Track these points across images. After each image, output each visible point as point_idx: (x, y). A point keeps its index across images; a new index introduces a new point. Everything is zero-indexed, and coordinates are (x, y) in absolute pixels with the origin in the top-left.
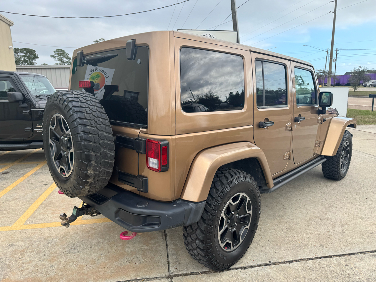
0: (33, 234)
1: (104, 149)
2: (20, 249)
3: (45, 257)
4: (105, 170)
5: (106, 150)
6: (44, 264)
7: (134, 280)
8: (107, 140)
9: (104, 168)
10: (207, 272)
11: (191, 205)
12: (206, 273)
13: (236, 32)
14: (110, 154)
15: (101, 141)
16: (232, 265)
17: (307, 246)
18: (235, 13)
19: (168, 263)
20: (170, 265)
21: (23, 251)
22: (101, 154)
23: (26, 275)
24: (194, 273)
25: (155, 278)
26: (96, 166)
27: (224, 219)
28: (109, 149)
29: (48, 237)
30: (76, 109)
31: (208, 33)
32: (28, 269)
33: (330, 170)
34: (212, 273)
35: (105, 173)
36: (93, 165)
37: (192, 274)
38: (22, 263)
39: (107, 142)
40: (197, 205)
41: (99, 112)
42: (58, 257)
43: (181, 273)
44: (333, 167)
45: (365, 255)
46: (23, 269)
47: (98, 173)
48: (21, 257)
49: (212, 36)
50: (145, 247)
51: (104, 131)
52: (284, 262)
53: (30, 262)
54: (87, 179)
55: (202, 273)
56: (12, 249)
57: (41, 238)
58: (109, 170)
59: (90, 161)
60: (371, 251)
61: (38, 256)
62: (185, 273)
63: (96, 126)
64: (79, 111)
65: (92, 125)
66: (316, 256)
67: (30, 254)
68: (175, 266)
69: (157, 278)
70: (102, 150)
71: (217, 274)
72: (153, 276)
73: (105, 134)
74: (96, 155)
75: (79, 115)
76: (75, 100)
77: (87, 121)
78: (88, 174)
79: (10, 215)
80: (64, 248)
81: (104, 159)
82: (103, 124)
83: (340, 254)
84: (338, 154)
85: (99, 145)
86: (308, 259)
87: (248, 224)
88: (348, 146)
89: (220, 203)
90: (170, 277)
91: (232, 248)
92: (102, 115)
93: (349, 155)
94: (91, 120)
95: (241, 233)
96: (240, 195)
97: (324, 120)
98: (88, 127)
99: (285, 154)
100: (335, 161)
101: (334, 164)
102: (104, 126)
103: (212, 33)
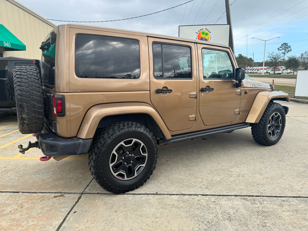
0: (21, 162)
1: (34, 102)
2: (9, 170)
3: (19, 175)
4: (36, 116)
5: (35, 102)
6: (15, 179)
7: (59, 193)
8: (36, 96)
9: (34, 114)
10: (109, 193)
11: (81, 141)
12: (107, 194)
13: (229, 25)
14: (37, 105)
15: (31, 97)
16: (128, 191)
17: (195, 186)
18: (229, 9)
19: (88, 185)
20: (88, 187)
21: (9, 171)
22: (31, 105)
23: (2, 183)
24: (99, 193)
25: (73, 193)
26: (28, 112)
27: (116, 156)
28: (37, 102)
29: (28, 165)
30: (17, 76)
31: (204, 27)
32: (5, 180)
33: (257, 136)
34: (111, 195)
35: (35, 118)
36: (26, 112)
37: (98, 193)
38: (4, 177)
39: (35, 97)
40: (84, 141)
41: (33, 78)
42: (26, 176)
43: (91, 192)
44: (259, 134)
45: (236, 197)
46: (2, 180)
47: (30, 117)
48: (6, 173)
49: (208, 30)
50: (81, 176)
51: (34, 90)
52: (168, 194)
53: (8, 177)
54: (24, 121)
55: (104, 194)
56: (4, 169)
57: (24, 165)
58: (40, 116)
59: (24, 109)
60: (245, 196)
61: (15, 174)
62: (93, 192)
63: (29, 87)
64: (19, 78)
65: (26, 86)
66: (195, 193)
67: (11, 173)
68: (90, 188)
69: (74, 193)
70: (32, 102)
71: (114, 195)
72: (72, 192)
73: (35, 92)
74: (27, 105)
75: (19, 80)
76: (19, 71)
77: (23, 83)
78: (22, 117)
79: (15, 151)
80: (32, 172)
81: (34, 108)
82: (34, 86)
83: (216, 194)
84: (263, 122)
85: (29, 99)
86: (187, 194)
87: (143, 164)
88: (279, 117)
89: (109, 143)
90: (82, 194)
91: (126, 178)
92: (35, 80)
93: (281, 125)
94: (25, 83)
95: (136, 169)
96: (132, 140)
97: (246, 93)
98: (23, 87)
99: (190, 116)
100: (260, 128)
101: (260, 131)
102: (35, 87)
103: (208, 27)
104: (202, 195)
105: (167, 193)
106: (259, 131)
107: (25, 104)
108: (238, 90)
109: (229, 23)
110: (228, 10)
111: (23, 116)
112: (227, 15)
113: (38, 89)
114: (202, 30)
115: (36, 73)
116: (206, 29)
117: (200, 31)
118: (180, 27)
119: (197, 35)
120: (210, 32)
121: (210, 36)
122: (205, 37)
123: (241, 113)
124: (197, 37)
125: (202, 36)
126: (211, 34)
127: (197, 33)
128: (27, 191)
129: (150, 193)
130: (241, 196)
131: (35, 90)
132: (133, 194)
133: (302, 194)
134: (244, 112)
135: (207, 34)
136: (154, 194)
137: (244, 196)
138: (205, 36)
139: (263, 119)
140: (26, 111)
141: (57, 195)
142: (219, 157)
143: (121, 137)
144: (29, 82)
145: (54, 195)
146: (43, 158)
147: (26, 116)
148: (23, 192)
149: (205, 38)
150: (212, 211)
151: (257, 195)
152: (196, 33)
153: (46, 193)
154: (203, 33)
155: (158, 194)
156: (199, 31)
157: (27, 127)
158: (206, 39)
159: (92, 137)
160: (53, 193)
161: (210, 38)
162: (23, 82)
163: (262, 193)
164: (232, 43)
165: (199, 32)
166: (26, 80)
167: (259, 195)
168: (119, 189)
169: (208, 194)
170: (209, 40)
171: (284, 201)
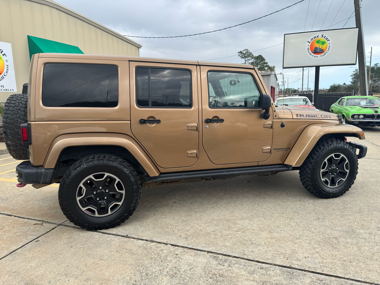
1: (17, 129)
4: (20, 143)
7: (42, 221)
12: (80, 229)
13: (358, 29)
15: (15, 124)
26: (12, 139)
27: (83, 189)
31: (320, 34)
41: (20, 106)
43: (68, 225)
47: (15, 144)
49: (325, 37)
51: (18, 118)
52: (137, 239)
55: (78, 228)
63: (14, 115)
65: (11, 114)
66: (167, 242)
69: (53, 223)
70: (15, 129)
73: (19, 120)
81: (17, 136)
83: (188, 247)
84: (312, 166)
85: (13, 126)
86: (157, 242)
87: (120, 201)
88: (343, 160)
89: (74, 175)
90: (59, 225)
91: (97, 215)
92: (21, 108)
93: (348, 171)
94: (11, 111)
95: (110, 206)
96: (104, 174)
97: (282, 126)
98: (8, 115)
99: (189, 152)
100: (308, 173)
101: (308, 177)
102: (19, 115)
103: (325, 34)
104: (172, 245)
105: (137, 237)
106: (306, 177)
107: (9, 131)
108: (269, 122)
109: (359, 25)
110: (358, 8)
111: (8, 142)
112: (355, 15)
113: (23, 116)
114: (317, 38)
115: (25, 101)
116: (323, 37)
117: (314, 39)
118: (285, 35)
119: (310, 44)
120: (328, 40)
121: (328, 45)
122: (321, 47)
123: (273, 151)
124: (309, 47)
125: (317, 45)
126: (331, 42)
127: (310, 43)
128: (18, 216)
129: (121, 234)
130: (216, 253)
131: (20, 118)
132: (102, 233)
133: (297, 264)
134: (281, 150)
135: (323, 43)
136: (124, 236)
137: (219, 253)
138: (320, 45)
139: (312, 162)
140: (11, 137)
141: (38, 222)
142: (241, 205)
143: (88, 170)
144: (15, 110)
145: (36, 222)
146: (19, 184)
147: (11, 143)
148: (15, 216)
149: (320, 49)
150: (164, 264)
151: (235, 256)
152: (308, 42)
153: (32, 219)
154: (318, 42)
155: (128, 236)
156: (312, 39)
157: (14, 153)
158: (322, 49)
159: (53, 167)
160: (38, 220)
161: (328, 48)
162: (9, 110)
163: (244, 254)
164: (363, 53)
165: (312, 41)
166: (12, 108)
167: (237, 256)
168: (87, 224)
169: (179, 245)
170: (327, 50)
171: (261, 268)
